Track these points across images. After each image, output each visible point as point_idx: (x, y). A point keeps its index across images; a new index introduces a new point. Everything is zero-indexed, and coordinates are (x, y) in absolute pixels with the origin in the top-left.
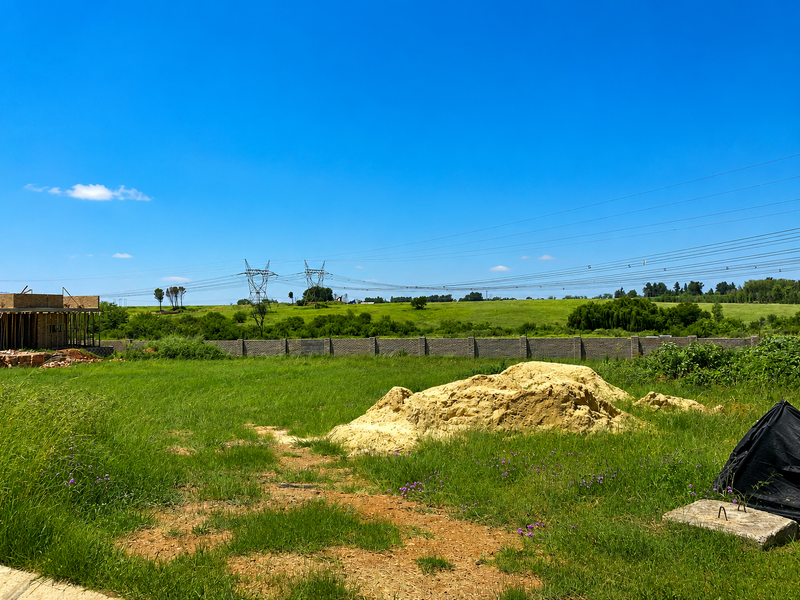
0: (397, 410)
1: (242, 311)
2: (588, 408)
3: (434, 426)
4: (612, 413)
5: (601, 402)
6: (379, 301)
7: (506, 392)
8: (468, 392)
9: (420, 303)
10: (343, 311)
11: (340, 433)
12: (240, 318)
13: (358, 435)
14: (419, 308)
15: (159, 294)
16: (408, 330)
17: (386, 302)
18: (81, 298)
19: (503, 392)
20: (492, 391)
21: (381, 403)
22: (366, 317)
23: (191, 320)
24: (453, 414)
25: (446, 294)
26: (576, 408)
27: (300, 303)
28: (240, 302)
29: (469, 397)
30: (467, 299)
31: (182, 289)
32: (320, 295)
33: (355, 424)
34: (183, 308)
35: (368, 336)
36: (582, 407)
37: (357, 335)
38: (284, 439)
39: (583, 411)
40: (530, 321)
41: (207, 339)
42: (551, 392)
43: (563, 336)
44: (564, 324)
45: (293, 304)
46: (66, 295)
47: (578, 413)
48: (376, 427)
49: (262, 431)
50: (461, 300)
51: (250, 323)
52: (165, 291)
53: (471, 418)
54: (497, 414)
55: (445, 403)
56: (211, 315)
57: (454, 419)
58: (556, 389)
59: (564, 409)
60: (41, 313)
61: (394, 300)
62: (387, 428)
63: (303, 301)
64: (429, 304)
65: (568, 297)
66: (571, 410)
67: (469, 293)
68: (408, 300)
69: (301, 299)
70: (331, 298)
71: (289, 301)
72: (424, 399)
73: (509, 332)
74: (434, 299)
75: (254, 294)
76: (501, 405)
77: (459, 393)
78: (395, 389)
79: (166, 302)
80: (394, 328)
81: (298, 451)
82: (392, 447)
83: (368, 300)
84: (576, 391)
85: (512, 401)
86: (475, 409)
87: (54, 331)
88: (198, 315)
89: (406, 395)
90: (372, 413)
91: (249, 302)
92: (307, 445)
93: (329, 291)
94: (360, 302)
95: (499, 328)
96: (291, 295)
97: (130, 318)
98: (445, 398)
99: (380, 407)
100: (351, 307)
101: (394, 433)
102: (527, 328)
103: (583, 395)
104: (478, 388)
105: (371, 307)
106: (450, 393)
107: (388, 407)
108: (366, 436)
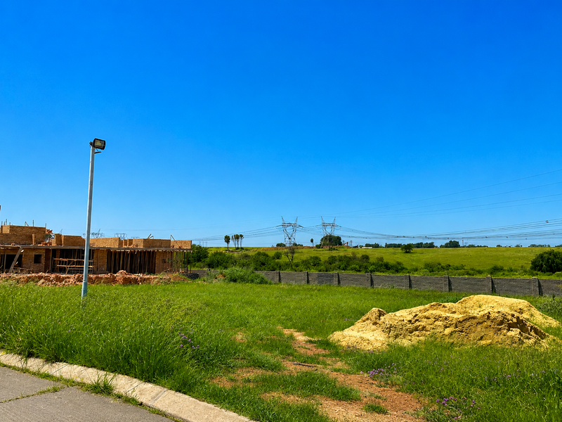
0: (375, 324)
1: (279, 251)
2: (519, 330)
3: (401, 337)
4: (542, 336)
5: (532, 327)
6: (377, 246)
7: (455, 316)
8: (426, 314)
9: (408, 248)
10: (349, 253)
11: (336, 336)
12: (278, 256)
13: (348, 338)
14: (407, 252)
15: (227, 239)
16: (398, 268)
17: (381, 247)
18: (181, 242)
19: (452, 315)
20: (444, 315)
21: (364, 318)
22: (366, 258)
23: (246, 256)
24: (416, 329)
25: (429, 242)
26: (509, 330)
27: (318, 247)
28: (278, 245)
29: (428, 318)
30: (447, 246)
31: (241, 236)
32: (333, 241)
33: (347, 332)
34: (242, 248)
35: (366, 272)
36: (514, 329)
37: (359, 271)
38: (301, 337)
39: (515, 332)
40: (499, 264)
41: (256, 269)
42: (488, 317)
43: (527, 277)
44: (528, 267)
45: (313, 247)
46: (172, 240)
47: (510, 333)
48: (361, 334)
49: (287, 332)
50: (441, 246)
51: (284, 259)
52: (231, 237)
53: (428, 333)
54: (447, 331)
55: (410, 321)
56: (259, 254)
57: (417, 333)
58: (492, 316)
59: (500, 330)
60: (158, 251)
61: (388, 246)
62: (369, 335)
63: (320, 245)
64: (415, 250)
65: (533, 246)
66: (505, 331)
67: (448, 241)
68: (399, 246)
69: (319, 243)
70: (340, 244)
71: (311, 245)
72: (395, 318)
73: (480, 272)
74: (419, 245)
75: (287, 240)
76: (451, 325)
77: (420, 315)
78: (374, 309)
79: (232, 244)
80: (387, 267)
81: (309, 346)
82: (370, 347)
83: (367, 245)
84: (509, 317)
85: (459, 322)
86: (432, 326)
87: (165, 262)
88: (251, 253)
89: (381, 314)
90: (359, 324)
91: (284, 245)
92: (314, 342)
93: (339, 238)
94: (361, 247)
95: (472, 269)
96: (312, 241)
97: (209, 255)
98: (410, 317)
99: (364, 321)
100: (355, 250)
101: (372, 339)
102: (496, 270)
103: (515, 320)
104: (434, 312)
105: (370, 251)
106: (414, 314)
107: (369, 322)
108: (353, 339)
